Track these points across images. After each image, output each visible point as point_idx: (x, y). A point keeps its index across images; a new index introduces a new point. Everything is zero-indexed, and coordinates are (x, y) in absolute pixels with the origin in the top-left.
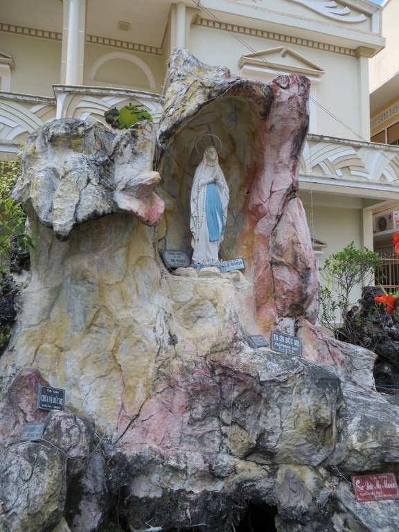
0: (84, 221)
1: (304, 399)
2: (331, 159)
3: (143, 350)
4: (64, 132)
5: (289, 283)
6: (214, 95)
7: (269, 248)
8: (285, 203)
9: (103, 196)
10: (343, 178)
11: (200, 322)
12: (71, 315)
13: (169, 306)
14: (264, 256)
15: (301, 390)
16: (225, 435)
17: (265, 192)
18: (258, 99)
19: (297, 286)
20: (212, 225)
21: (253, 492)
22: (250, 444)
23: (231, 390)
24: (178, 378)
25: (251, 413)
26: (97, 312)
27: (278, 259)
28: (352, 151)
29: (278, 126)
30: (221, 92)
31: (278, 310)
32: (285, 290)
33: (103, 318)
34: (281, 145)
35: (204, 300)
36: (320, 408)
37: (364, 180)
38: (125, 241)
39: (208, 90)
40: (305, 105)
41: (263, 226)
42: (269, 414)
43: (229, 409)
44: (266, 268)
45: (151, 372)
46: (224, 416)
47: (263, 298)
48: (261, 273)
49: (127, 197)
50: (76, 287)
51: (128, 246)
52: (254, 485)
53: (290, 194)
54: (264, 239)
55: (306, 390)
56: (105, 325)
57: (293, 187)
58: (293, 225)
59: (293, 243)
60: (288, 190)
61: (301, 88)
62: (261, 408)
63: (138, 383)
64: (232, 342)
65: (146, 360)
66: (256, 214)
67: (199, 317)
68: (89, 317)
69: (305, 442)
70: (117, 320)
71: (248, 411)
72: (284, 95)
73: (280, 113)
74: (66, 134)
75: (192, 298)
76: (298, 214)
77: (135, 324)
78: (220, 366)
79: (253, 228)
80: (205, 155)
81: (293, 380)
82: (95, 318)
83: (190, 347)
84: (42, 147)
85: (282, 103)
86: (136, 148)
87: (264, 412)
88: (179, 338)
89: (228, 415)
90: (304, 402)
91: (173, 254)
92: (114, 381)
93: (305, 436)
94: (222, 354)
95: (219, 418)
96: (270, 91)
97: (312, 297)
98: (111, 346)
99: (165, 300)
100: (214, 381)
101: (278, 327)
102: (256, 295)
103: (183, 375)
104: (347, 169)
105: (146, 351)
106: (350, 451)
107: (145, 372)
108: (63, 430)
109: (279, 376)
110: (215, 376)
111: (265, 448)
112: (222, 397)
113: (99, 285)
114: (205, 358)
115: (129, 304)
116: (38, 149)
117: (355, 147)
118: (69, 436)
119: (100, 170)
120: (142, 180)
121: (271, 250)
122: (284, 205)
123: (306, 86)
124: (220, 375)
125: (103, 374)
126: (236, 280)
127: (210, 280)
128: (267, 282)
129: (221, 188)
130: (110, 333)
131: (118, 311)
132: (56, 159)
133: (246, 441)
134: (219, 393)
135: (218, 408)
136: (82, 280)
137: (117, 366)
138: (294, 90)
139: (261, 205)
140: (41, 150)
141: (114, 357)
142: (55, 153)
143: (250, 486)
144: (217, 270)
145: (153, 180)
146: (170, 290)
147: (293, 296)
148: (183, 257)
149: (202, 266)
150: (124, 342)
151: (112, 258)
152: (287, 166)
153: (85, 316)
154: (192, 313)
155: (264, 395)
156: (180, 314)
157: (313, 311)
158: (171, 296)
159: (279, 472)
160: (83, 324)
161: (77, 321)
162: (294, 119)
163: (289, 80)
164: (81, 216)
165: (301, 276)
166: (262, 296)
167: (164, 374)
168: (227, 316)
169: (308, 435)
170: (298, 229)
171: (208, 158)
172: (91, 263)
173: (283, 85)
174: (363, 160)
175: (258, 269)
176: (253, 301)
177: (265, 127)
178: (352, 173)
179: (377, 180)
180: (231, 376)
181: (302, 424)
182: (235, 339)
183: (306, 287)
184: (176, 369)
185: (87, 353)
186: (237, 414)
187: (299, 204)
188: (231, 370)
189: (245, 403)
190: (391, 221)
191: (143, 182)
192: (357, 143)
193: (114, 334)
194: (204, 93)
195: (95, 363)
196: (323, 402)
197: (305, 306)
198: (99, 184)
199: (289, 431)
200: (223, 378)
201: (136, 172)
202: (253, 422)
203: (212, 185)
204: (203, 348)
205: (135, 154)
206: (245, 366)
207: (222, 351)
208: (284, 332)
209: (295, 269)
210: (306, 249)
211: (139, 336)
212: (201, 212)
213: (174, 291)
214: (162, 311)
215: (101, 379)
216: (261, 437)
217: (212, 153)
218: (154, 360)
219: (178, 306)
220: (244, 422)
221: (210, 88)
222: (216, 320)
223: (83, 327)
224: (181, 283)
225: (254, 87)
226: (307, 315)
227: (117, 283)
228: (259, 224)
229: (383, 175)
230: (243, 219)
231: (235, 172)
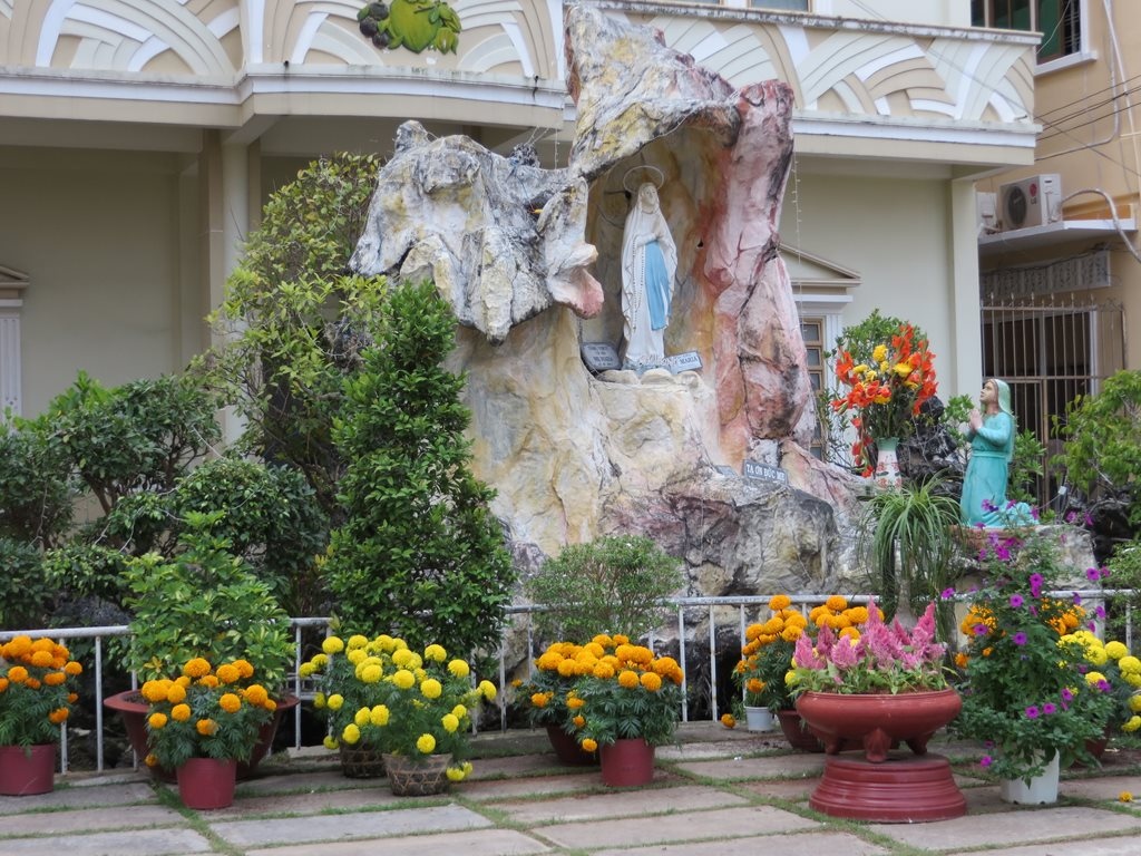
0: (522, 321)
1: (787, 524)
2: (864, 74)
3: (584, 481)
4: (451, 181)
5: (767, 387)
6: (662, 130)
7: (736, 335)
8: (760, 267)
9: (539, 287)
10: (891, 121)
11: (647, 446)
12: (490, 439)
13: (605, 425)
14: (730, 347)
15: (783, 513)
16: (695, 578)
17: (729, 249)
18: (721, 129)
19: (779, 393)
20: (655, 305)
21: (732, 637)
22: (726, 582)
23: (700, 523)
24: (632, 514)
25: (726, 545)
26: (529, 434)
27: (751, 352)
28: (914, 51)
29: (749, 157)
30: (672, 125)
31: (752, 429)
32: (763, 397)
33: (536, 441)
34: (752, 180)
35: (653, 415)
36: (805, 533)
37: (942, 122)
38: (550, 338)
39: (654, 125)
40: (786, 128)
41: (728, 302)
42: (749, 543)
43: (698, 547)
44: (734, 365)
45: (595, 510)
46: (692, 556)
47: (730, 411)
48: (725, 374)
49: (560, 283)
50: (494, 402)
51: (554, 345)
52: (731, 631)
53: (768, 252)
54: (730, 320)
55: (789, 512)
56: (541, 450)
57: (771, 243)
58: (773, 300)
59: (773, 328)
60: (764, 248)
61: (781, 105)
62: (739, 537)
63: (582, 522)
64: (697, 469)
65: (589, 494)
66: (716, 282)
67: (646, 440)
68: (520, 440)
69: (789, 573)
70: (555, 443)
71: (723, 545)
72: (756, 116)
73: (752, 141)
74: (454, 184)
75: (635, 414)
76: (779, 283)
77: (573, 449)
78: (683, 498)
79: (713, 305)
80: (640, 198)
81: (774, 501)
82: (527, 440)
83: (638, 479)
84: (414, 200)
85: (754, 128)
86: (569, 217)
87: (742, 541)
88: (623, 468)
89: (698, 554)
90: (788, 526)
91: (594, 349)
92: (555, 519)
93: (789, 566)
94: (684, 484)
95: (685, 559)
96: (736, 113)
97: (802, 408)
98: (550, 476)
99: (598, 417)
100: (677, 517)
101: (753, 454)
102: (720, 407)
103: (638, 511)
104: (902, 97)
105: (588, 483)
106: (840, 580)
107: (588, 510)
108: (530, 558)
109: (759, 499)
110: (677, 511)
111: (744, 585)
112: (688, 535)
113: (529, 400)
114: (660, 492)
115: (564, 423)
116: (407, 202)
117: (919, 39)
118: (537, 564)
119: (528, 251)
120: (578, 260)
121: (740, 338)
122: (759, 269)
123: (788, 102)
124: (683, 509)
125: (541, 510)
126: (693, 386)
127: (660, 388)
128: (734, 387)
129: (666, 248)
130: (547, 459)
131: (554, 431)
132: (436, 219)
133: (721, 579)
134: (684, 531)
135: (683, 549)
136: (504, 393)
137: (557, 500)
138: (772, 107)
139: (724, 269)
140: (413, 205)
141: (554, 489)
142: (433, 209)
143: (728, 632)
144: (668, 374)
145: (590, 258)
146: (603, 403)
147: (774, 407)
148: (609, 353)
149: (644, 368)
150: (564, 471)
151: (538, 363)
152: (763, 212)
153: (512, 438)
154: (636, 433)
155: (742, 522)
156: (619, 436)
157: (805, 429)
158: (605, 412)
159: (760, 613)
160: (509, 450)
161: (500, 446)
162: (771, 147)
163: (763, 93)
164: (519, 316)
165: (785, 378)
166: (728, 409)
167: (612, 511)
168: (687, 436)
169: (794, 564)
170: (779, 307)
171: (645, 201)
172: (516, 371)
173: (754, 102)
174: (943, 70)
175: (721, 368)
176: (717, 416)
177: (731, 158)
178: (916, 105)
179: (975, 119)
180: (699, 508)
181: (785, 551)
182: (701, 465)
183: (792, 394)
184: (626, 505)
185: (520, 486)
186: (710, 550)
187: (781, 268)
188: (698, 500)
189: (719, 535)
190: (1036, 201)
191: (580, 263)
192: (924, 32)
193: (552, 460)
194: (649, 126)
195: (530, 497)
196: (809, 525)
197: (791, 421)
198: (530, 270)
199: (772, 561)
200: (688, 512)
201: (569, 250)
202: (729, 556)
203: (654, 245)
204: (655, 480)
205: (567, 224)
206: (716, 494)
207: (683, 480)
208: (762, 462)
209: (776, 367)
210: (791, 338)
211: (579, 464)
212: (638, 287)
213: (608, 404)
214: (597, 433)
215: (539, 518)
216: (739, 572)
217: (650, 194)
218: (597, 495)
219: (616, 424)
220: (718, 557)
221: (656, 120)
222: (671, 443)
223: (510, 453)
224: (617, 393)
225: (716, 114)
226: (796, 436)
227: (550, 395)
228: (722, 298)
229: (990, 106)
230: (695, 287)
231: (679, 209)
